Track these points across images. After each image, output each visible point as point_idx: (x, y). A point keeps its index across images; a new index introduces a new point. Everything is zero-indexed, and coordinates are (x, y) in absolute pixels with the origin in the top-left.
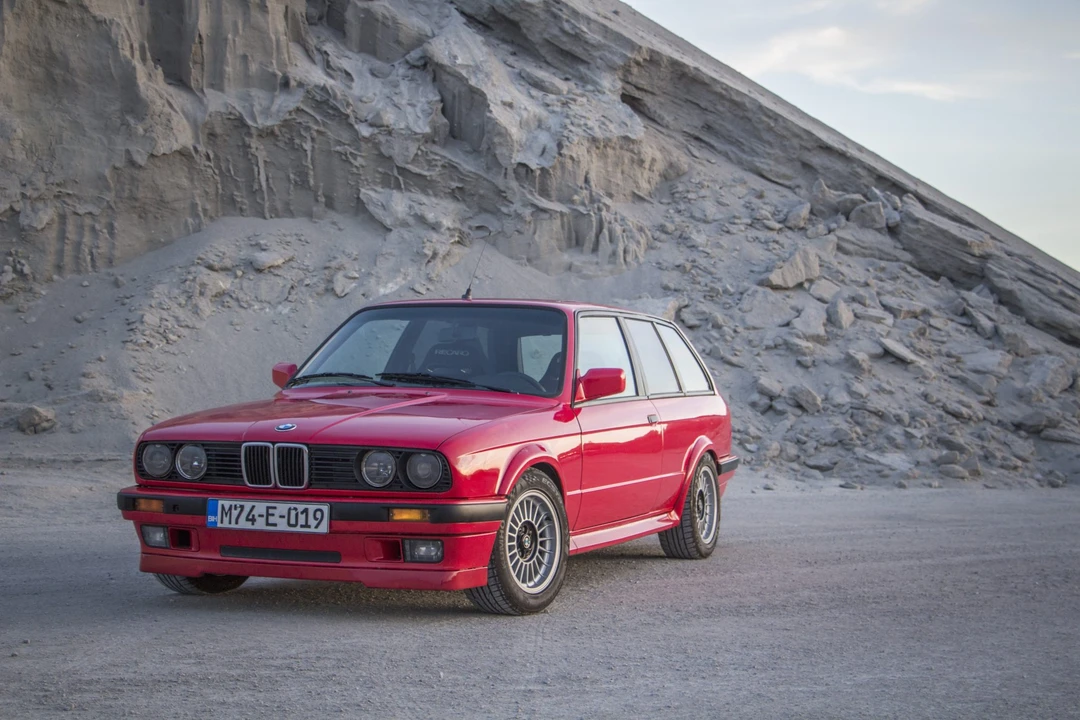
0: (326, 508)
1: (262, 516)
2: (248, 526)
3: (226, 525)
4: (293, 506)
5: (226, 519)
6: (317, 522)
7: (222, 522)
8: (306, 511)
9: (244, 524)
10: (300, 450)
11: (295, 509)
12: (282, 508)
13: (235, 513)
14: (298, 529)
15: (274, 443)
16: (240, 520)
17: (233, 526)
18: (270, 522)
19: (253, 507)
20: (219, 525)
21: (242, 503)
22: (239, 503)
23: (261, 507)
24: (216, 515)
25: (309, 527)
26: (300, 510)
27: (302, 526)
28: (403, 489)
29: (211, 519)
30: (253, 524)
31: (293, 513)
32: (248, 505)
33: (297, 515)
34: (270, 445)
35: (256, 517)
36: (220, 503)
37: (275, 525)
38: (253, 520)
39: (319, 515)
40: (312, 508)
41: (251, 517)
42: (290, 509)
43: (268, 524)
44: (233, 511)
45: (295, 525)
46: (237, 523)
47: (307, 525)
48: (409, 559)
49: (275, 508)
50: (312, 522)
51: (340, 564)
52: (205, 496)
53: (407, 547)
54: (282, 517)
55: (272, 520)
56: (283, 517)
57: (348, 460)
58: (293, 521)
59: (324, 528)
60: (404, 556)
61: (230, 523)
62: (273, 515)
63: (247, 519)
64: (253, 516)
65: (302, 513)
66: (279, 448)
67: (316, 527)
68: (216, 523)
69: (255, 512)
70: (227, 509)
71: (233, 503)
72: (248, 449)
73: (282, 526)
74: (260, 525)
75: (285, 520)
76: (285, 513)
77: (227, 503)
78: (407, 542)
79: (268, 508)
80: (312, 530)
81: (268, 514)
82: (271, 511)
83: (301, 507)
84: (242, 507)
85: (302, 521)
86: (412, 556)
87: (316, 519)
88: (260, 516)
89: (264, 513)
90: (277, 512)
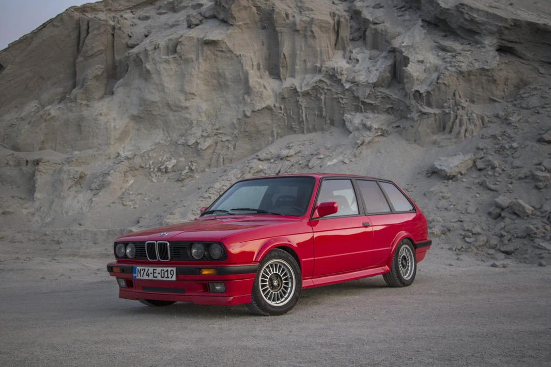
0: (174, 269)
3: (139, 278)
4: (162, 269)
5: (139, 275)
6: (172, 276)
8: (167, 271)
9: (146, 277)
10: (166, 244)
12: (159, 269)
13: (142, 272)
14: (165, 279)
15: (157, 241)
17: (142, 278)
20: (137, 278)
21: (145, 268)
23: (151, 269)
24: (136, 273)
26: (165, 271)
27: (166, 278)
28: (208, 260)
29: (134, 275)
30: (149, 277)
31: (163, 272)
32: (147, 269)
34: (155, 242)
36: (137, 268)
37: (156, 277)
38: (148, 275)
39: (172, 272)
40: (169, 269)
43: (154, 277)
45: (163, 277)
46: (143, 276)
47: (168, 277)
49: (156, 270)
50: (170, 276)
54: (159, 274)
55: (155, 275)
57: (186, 248)
58: (163, 276)
59: (174, 278)
63: (147, 275)
66: (158, 243)
67: (171, 278)
68: (136, 277)
69: (149, 272)
70: (139, 270)
71: (142, 268)
72: (148, 244)
73: (159, 278)
74: (151, 277)
76: (160, 272)
77: (139, 268)
78: (210, 284)
79: (154, 270)
80: (170, 279)
81: (154, 273)
82: (155, 271)
83: (165, 269)
84: (144, 269)
85: (166, 275)
87: (171, 274)
88: (151, 273)
89: (152, 272)
90: (157, 272)
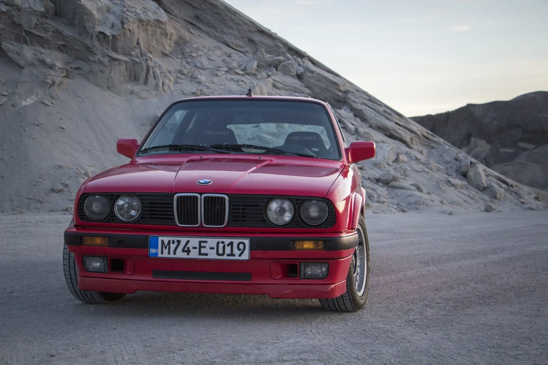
0: (247, 242)
1: (196, 248)
2: (184, 255)
3: (165, 255)
4: (221, 240)
5: (166, 251)
6: (240, 252)
7: (162, 253)
8: (231, 244)
9: (180, 254)
10: (223, 199)
11: (223, 242)
12: (212, 242)
13: (173, 246)
14: (225, 257)
15: (201, 194)
16: (177, 251)
17: (172, 255)
18: (202, 252)
19: (188, 242)
20: (160, 255)
21: (179, 239)
22: (176, 239)
23: (194, 242)
24: (157, 247)
25: (234, 255)
26: (226, 243)
27: (228, 255)
28: (299, 227)
29: (153, 251)
30: (188, 254)
31: (221, 246)
32: (184, 240)
33: (224, 247)
34: (198, 195)
35: (191, 249)
36: (160, 239)
37: (206, 254)
38: (188, 251)
39: (241, 246)
40: (236, 241)
41: (186, 249)
42: (218, 243)
43: (200, 254)
44: (171, 245)
45: (223, 255)
46: (175, 253)
47: (232, 254)
48: (302, 277)
49: (206, 242)
50: (237, 252)
51: (251, 282)
52: (147, 234)
53: (302, 268)
55: (203, 251)
56: (213, 248)
57: (258, 206)
58: (221, 251)
59: (246, 256)
60: (300, 274)
61: (169, 254)
62: (205, 247)
63: (183, 251)
64: (188, 248)
65: (228, 245)
66: (205, 198)
67: (240, 255)
68: (157, 254)
69: (189, 245)
70: (166, 243)
71: (172, 239)
72: (179, 198)
73: (212, 255)
74: (194, 254)
75: (215, 250)
76: (214, 246)
77: (166, 239)
78: (303, 264)
79: (200, 242)
80: (236, 258)
81: (200, 247)
82: (203, 244)
83: (227, 241)
84: (179, 242)
85: (228, 251)
86: (305, 274)
87: (239, 249)
88: (194, 248)
89: (197, 246)
90: (208, 245)
